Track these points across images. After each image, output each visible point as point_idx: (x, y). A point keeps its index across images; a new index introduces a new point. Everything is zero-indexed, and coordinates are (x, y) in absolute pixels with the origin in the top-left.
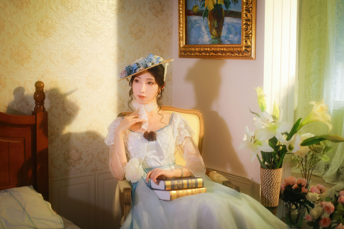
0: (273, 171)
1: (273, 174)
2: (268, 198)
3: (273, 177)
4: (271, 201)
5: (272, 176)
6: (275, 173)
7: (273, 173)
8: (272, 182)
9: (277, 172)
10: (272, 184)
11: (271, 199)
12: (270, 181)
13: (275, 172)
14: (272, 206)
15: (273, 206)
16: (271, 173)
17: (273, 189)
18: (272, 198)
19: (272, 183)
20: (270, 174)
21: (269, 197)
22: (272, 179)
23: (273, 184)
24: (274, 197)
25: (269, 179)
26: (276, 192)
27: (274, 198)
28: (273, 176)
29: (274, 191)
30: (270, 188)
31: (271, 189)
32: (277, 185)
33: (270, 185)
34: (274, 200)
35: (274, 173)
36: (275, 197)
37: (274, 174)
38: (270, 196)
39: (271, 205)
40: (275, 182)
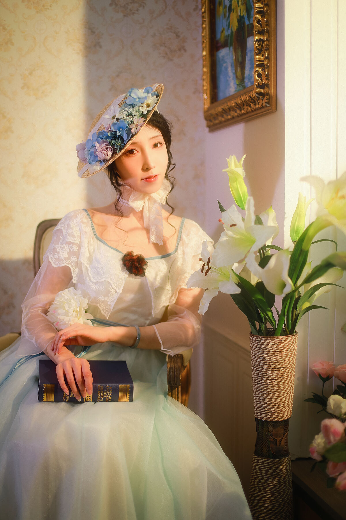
0: (266, 340)
1: (265, 347)
2: (259, 399)
3: (267, 354)
4: (266, 407)
5: (263, 351)
6: (271, 345)
7: (265, 344)
8: (264, 364)
9: (275, 343)
10: (264, 370)
11: (266, 403)
12: (260, 362)
13: (269, 343)
14: (269, 418)
15: (272, 418)
16: (262, 344)
17: (268, 381)
18: (267, 400)
19: (265, 367)
20: (260, 348)
21: (262, 399)
22: (264, 358)
23: (267, 370)
24: (271, 398)
25: (259, 358)
26: (276, 388)
27: (272, 401)
28: (266, 351)
29: (270, 386)
30: (262, 378)
31: (263, 381)
32: (278, 374)
33: (261, 371)
34: (271, 406)
35: (268, 345)
36: (274, 399)
37: (268, 347)
38: (263, 395)
39: (266, 416)
40: (272, 367)
